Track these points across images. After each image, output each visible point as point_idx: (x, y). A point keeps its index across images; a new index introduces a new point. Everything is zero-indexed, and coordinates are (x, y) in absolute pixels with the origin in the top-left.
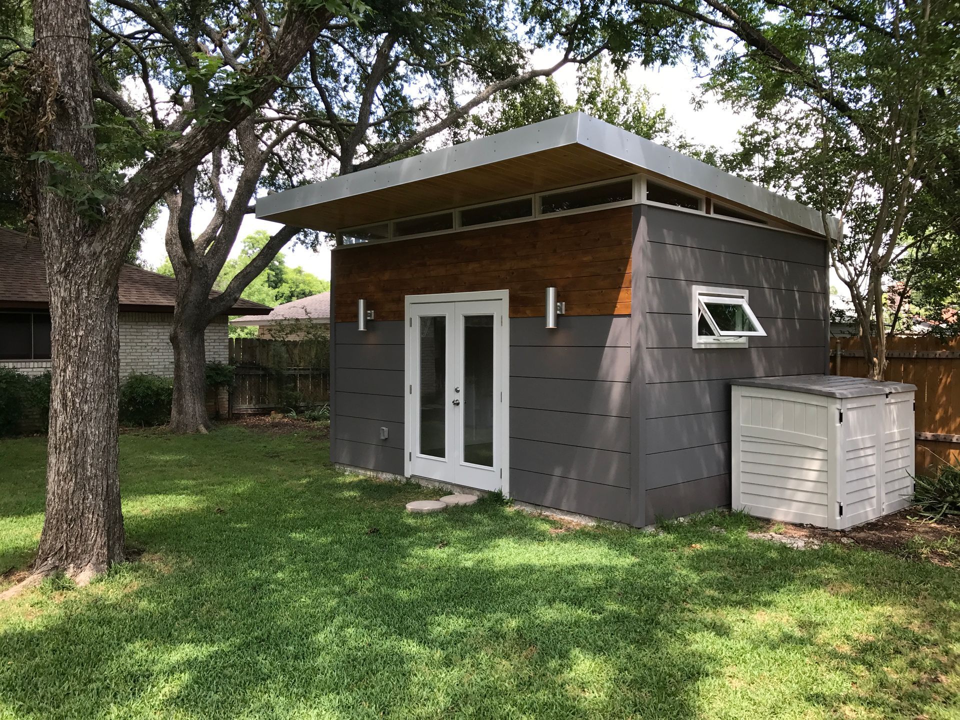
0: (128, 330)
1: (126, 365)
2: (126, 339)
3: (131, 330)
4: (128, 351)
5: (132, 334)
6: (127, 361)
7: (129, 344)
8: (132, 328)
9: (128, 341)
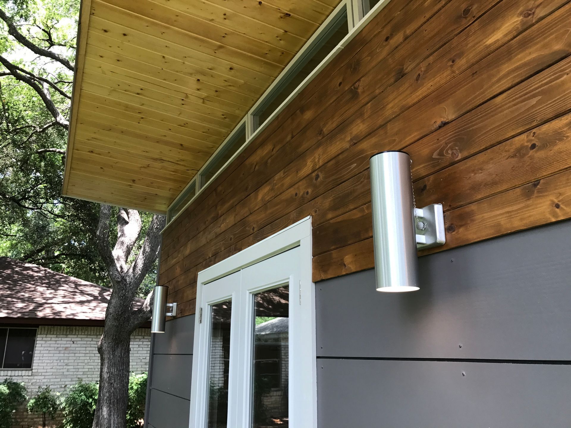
0: (88, 343)
1: (83, 374)
2: (86, 350)
3: (92, 343)
4: (86, 361)
5: (92, 346)
6: (84, 370)
7: (88, 355)
8: (92, 341)
9: (88, 352)
